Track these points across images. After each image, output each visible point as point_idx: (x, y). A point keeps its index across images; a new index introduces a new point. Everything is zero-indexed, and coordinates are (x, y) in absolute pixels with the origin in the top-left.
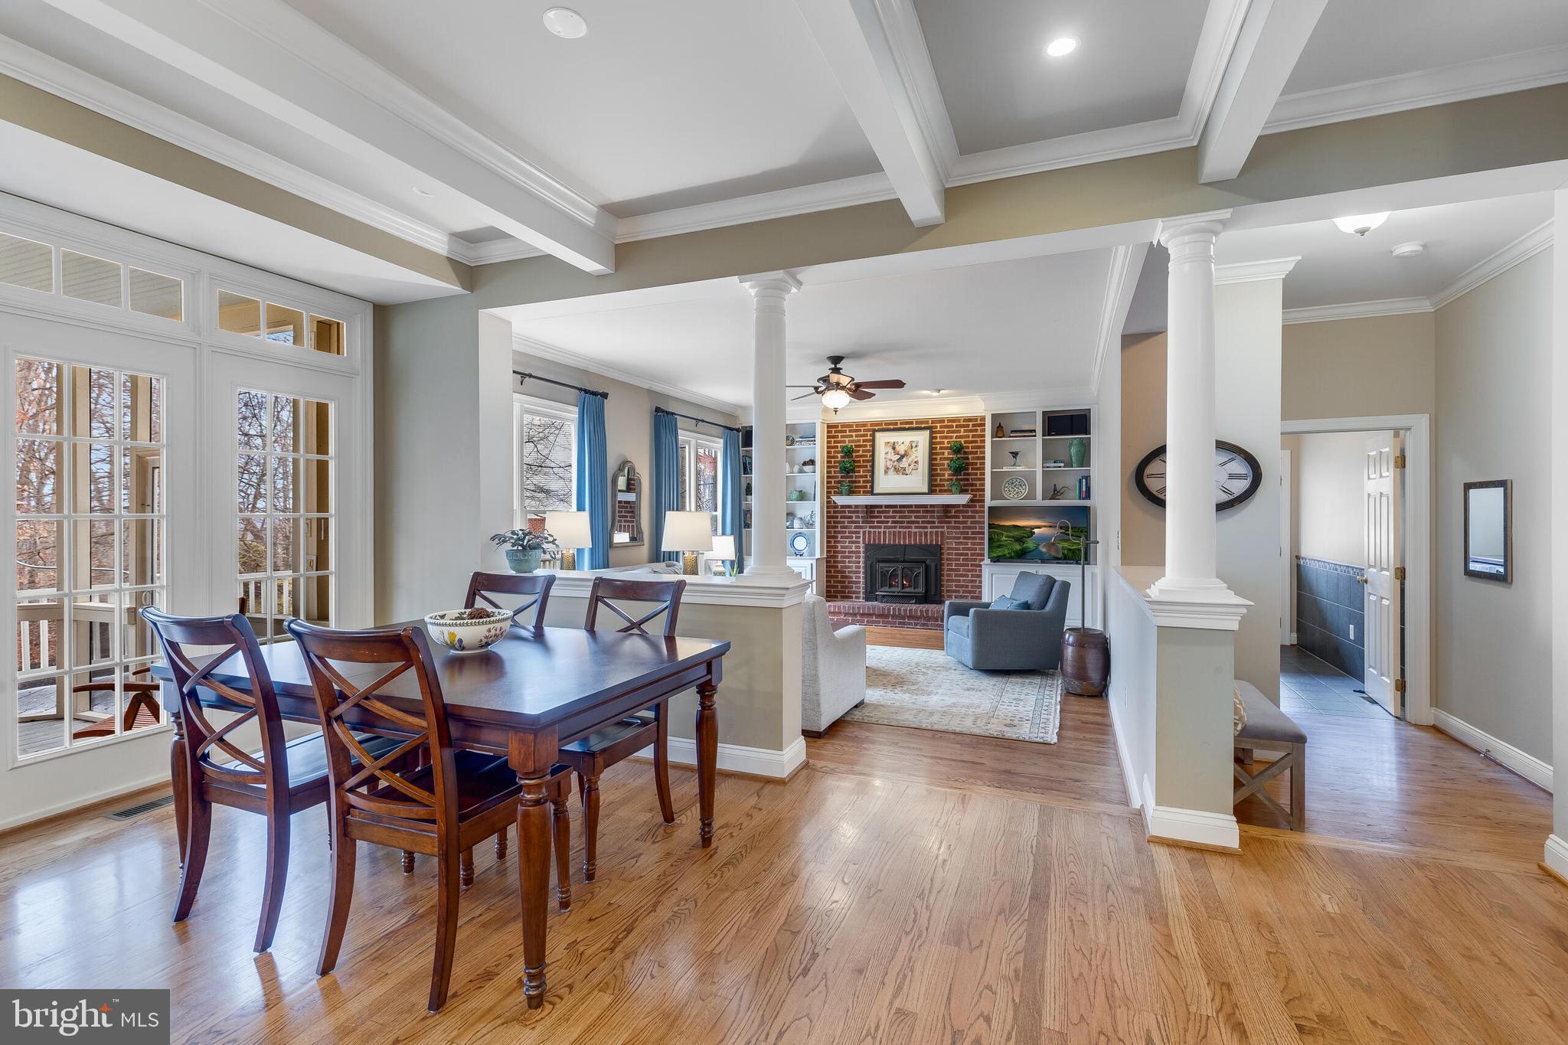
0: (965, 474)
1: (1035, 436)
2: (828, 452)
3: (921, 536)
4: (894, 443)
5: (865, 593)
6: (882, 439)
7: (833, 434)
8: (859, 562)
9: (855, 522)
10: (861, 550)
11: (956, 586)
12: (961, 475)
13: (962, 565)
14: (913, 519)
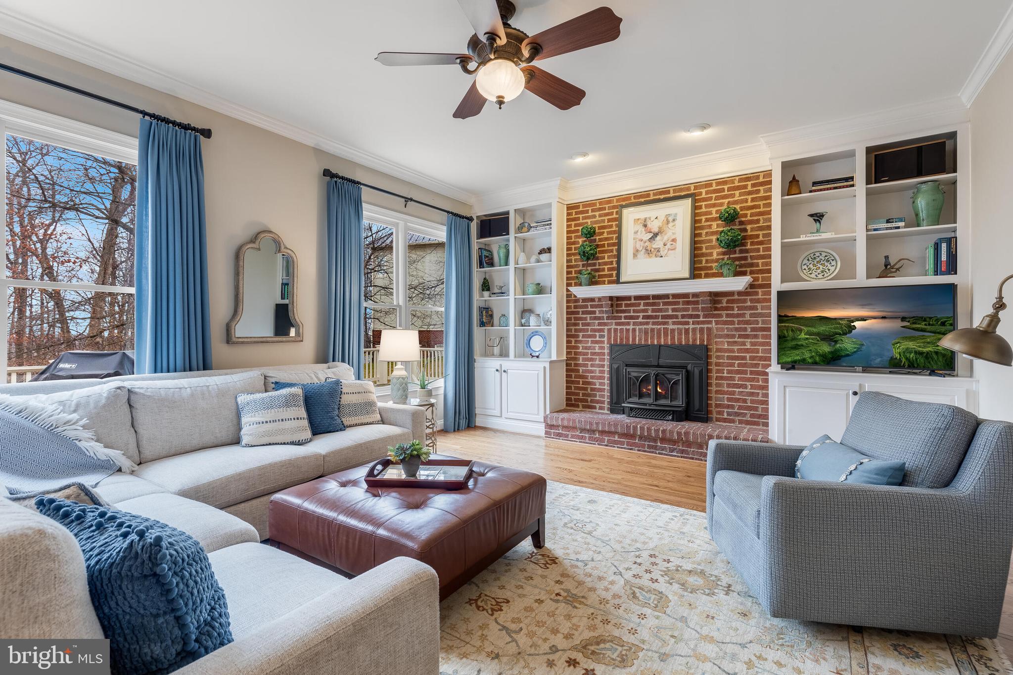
0: (741, 252)
1: (853, 186)
2: (568, 238)
3: (680, 334)
4: (645, 220)
5: (611, 403)
6: (630, 216)
7: (574, 216)
8: (603, 366)
9: (599, 318)
10: (606, 351)
11: (729, 400)
12: (735, 253)
13: (738, 372)
14: (670, 313)
